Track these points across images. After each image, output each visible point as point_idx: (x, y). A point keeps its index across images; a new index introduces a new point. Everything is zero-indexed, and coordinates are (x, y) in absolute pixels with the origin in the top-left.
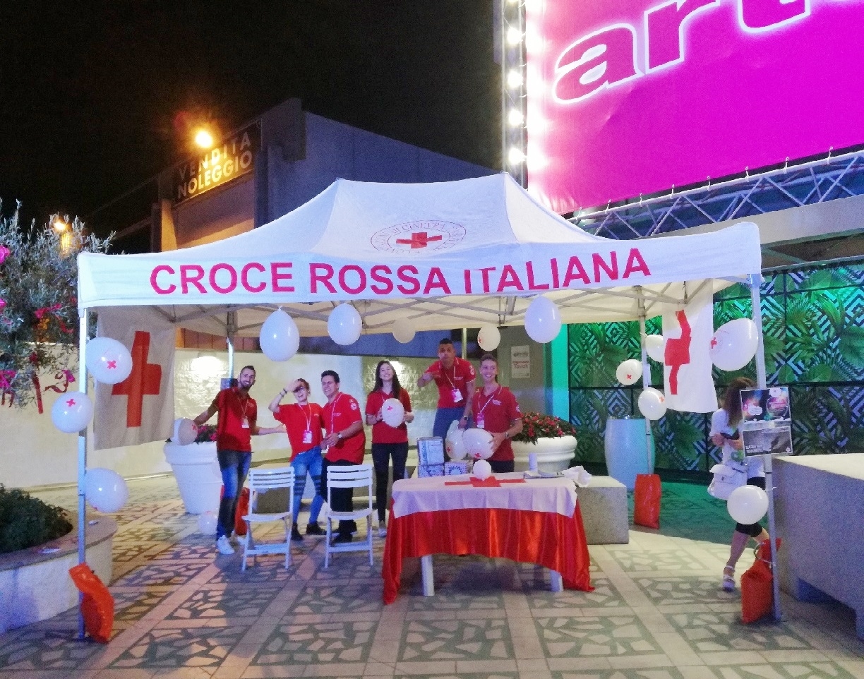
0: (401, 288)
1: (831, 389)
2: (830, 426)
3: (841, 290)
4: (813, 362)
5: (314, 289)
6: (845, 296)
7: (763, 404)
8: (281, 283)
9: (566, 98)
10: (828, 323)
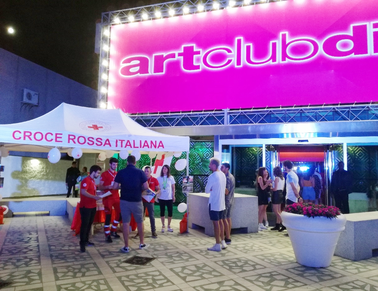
0: (97, 144)
1: (199, 176)
2: (198, 187)
3: (203, 149)
4: (195, 168)
5: (69, 142)
6: (204, 151)
7: (187, 180)
8: (58, 139)
9: (124, 74)
10: (199, 158)
